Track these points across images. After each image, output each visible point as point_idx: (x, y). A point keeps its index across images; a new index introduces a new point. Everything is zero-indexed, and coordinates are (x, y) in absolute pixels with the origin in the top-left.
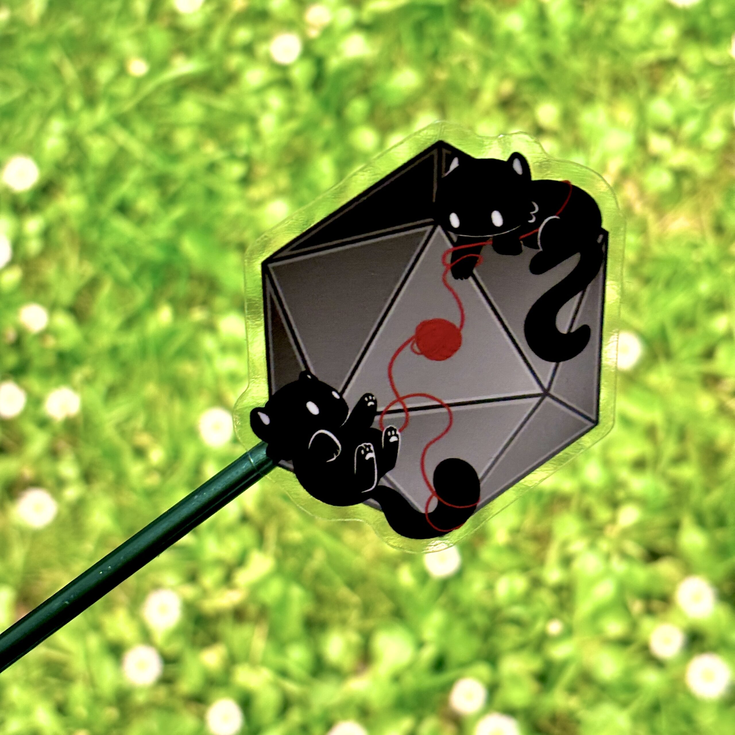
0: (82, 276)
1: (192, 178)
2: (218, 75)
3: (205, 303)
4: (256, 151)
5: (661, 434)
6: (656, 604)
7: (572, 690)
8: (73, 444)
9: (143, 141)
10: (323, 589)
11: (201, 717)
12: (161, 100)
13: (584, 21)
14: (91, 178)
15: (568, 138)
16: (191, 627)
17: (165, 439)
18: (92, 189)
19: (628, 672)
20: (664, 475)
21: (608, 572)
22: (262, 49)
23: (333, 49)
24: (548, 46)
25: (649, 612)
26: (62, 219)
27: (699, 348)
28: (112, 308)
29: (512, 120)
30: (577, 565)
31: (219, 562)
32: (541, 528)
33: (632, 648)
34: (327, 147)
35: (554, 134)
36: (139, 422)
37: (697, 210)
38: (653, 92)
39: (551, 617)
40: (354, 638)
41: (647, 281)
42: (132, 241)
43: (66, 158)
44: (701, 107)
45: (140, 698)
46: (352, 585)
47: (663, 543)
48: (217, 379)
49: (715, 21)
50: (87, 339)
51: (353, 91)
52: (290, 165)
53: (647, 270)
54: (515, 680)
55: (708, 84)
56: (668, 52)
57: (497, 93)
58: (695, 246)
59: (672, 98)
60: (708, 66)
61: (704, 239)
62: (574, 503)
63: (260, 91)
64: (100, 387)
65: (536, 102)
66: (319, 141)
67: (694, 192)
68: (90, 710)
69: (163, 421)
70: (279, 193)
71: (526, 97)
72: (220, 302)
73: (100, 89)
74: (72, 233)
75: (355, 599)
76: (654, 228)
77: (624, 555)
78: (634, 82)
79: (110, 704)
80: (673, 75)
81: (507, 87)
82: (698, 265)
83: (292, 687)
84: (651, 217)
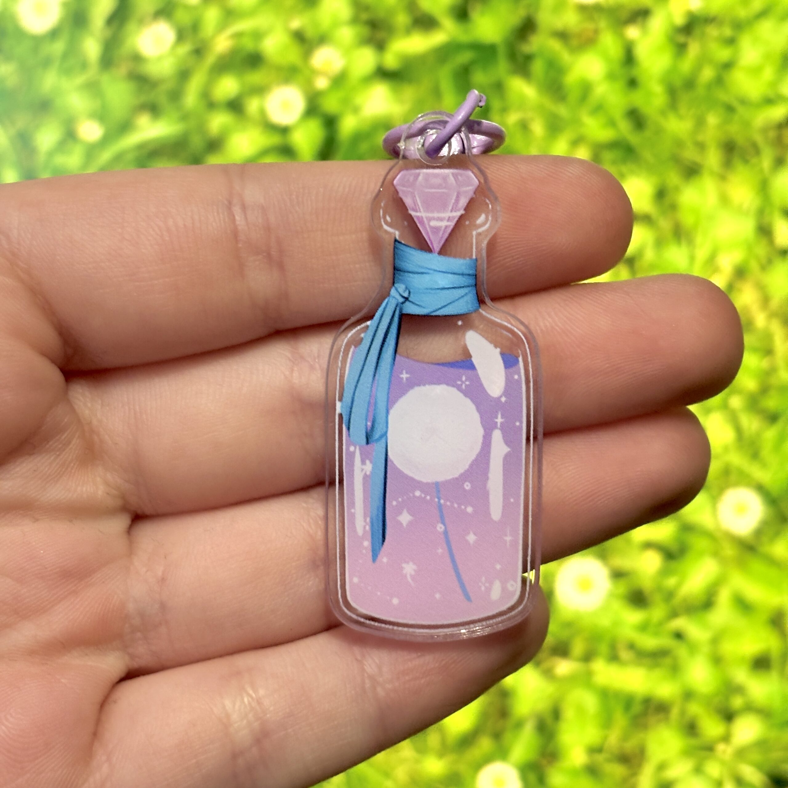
2: (195, 140)
15: (665, 224)
22: (253, 105)
23: (349, 103)
24: (637, 99)
32: (630, 745)
41: (772, 418)
53: (771, 403)
62: (675, 712)
73: (40, 159)
78: (756, 149)
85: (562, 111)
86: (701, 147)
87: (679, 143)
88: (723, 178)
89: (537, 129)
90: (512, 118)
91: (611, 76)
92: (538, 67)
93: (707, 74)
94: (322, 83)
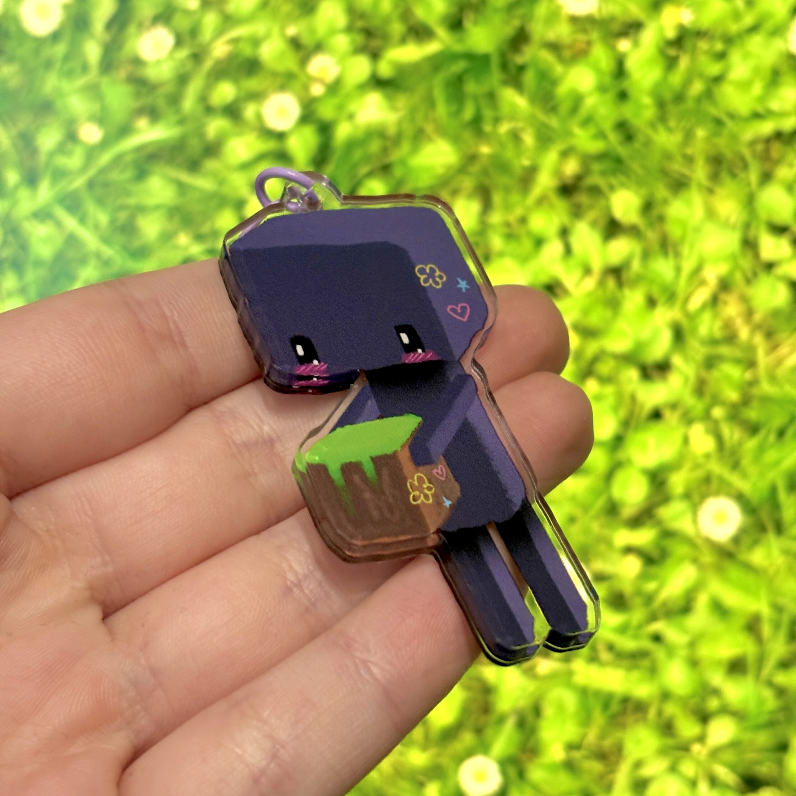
5: (766, 630)
9: (97, 231)
12: (119, 176)
13: (674, 81)
14: (32, 276)
18: (34, 291)
20: (770, 683)
22: (250, 110)
24: (626, 112)
30: (652, 792)
32: (608, 743)
35: (632, 231)
38: (769, 176)
41: (753, 430)
47: (766, 770)
53: (753, 414)
56: (792, 123)
57: (558, 174)
62: (652, 713)
63: (247, 166)
65: (611, 189)
71: (596, 179)
73: (42, 159)
77: (715, 782)
78: (744, 164)
81: (572, 168)
84: (763, 345)
85: (554, 122)
86: (689, 160)
88: (710, 191)
89: (529, 139)
90: (504, 128)
91: (602, 89)
92: (529, 77)
93: (697, 87)
94: (317, 90)
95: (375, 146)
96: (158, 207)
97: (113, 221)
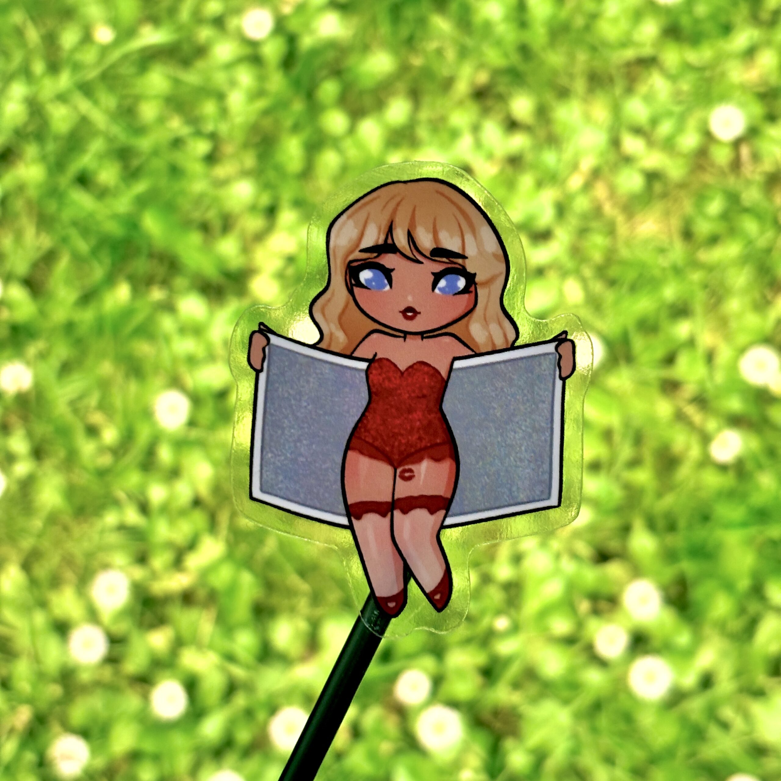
0: (39, 248)
1: (156, 152)
2: (186, 47)
3: (165, 283)
4: (223, 128)
5: (617, 438)
6: (603, 605)
7: (516, 685)
8: (25, 419)
9: (107, 112)
10: (274, 576)
11: (146, 697)
12: (127, 70)
13: (564, 14)
14: (51, 147)
15: (542, 133)
16: (139, 608)
17: (119, 417)
18: (52, 159)
19: (572, 670)
20: (618, 478)
21: (557, 571)
22: (233, 23)
23: (307, 26)
24: (526, 37)
25: (596, 612)
26: (21, 188)
27: (660, 353)
28: (68, 282)
29: (486, 111)
30: (527, 564)
31: (169, 545)
33: (577, 647)
34: (296, 128)
35: (527, 129)
36: (93, 400)
37: (667, 214)
38: (630, 90)
39: (499, 612)
40: (303, 625)
41: (612, 283)
42: (91, 215)
43: (26, 125)
44: (677, 109)
45: (85, 677)
46: (303, 573)
47: (613, 545)
48: (175, 360)
49: (697, 21)
50: (42, 313)
51: (324, 73)
52: (257, 145)
53: (614, 272)
54: (460, 673)
55: (685, 86)
56: (647, 51)
57: (472, 83)
58: (662, 251)
59: (648, 98)
60: (688, 67)
61: (671, 243)
63: (229, 66)
64: (54, 362)
65: (510, 95)
66: (288, 123)
67: (664, 195)
68: (34, 686)
69: (118, 401)
70: (245, 173)
71: (501, 89)
72: (180, 282)
73: (64, 55)
74: (29, 204)
75: (304, 586)
76: (622, 229)
77: (575, 556)
78: (611, 80)
79: (55, 681)
80: (650, 74)
81: (483, 78)
82: (664, 269)
83: (239, 672)
84: (620, 219)
85: (469, 42)
86: (571, 76)
87: (555, 73)
88: (585, 100)
89: (451, 54)
90: (432, 46)
91: (507, 19)
92: (454, 7)
93: (579, 22)
94: (287, 10)
95: (331, 55)
96: (156, 97)
97: (119, 107)
